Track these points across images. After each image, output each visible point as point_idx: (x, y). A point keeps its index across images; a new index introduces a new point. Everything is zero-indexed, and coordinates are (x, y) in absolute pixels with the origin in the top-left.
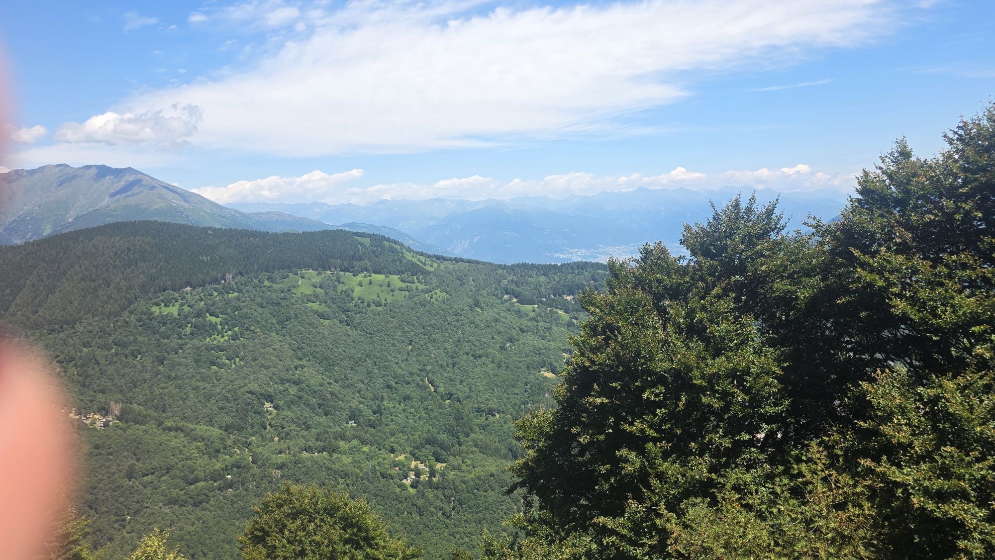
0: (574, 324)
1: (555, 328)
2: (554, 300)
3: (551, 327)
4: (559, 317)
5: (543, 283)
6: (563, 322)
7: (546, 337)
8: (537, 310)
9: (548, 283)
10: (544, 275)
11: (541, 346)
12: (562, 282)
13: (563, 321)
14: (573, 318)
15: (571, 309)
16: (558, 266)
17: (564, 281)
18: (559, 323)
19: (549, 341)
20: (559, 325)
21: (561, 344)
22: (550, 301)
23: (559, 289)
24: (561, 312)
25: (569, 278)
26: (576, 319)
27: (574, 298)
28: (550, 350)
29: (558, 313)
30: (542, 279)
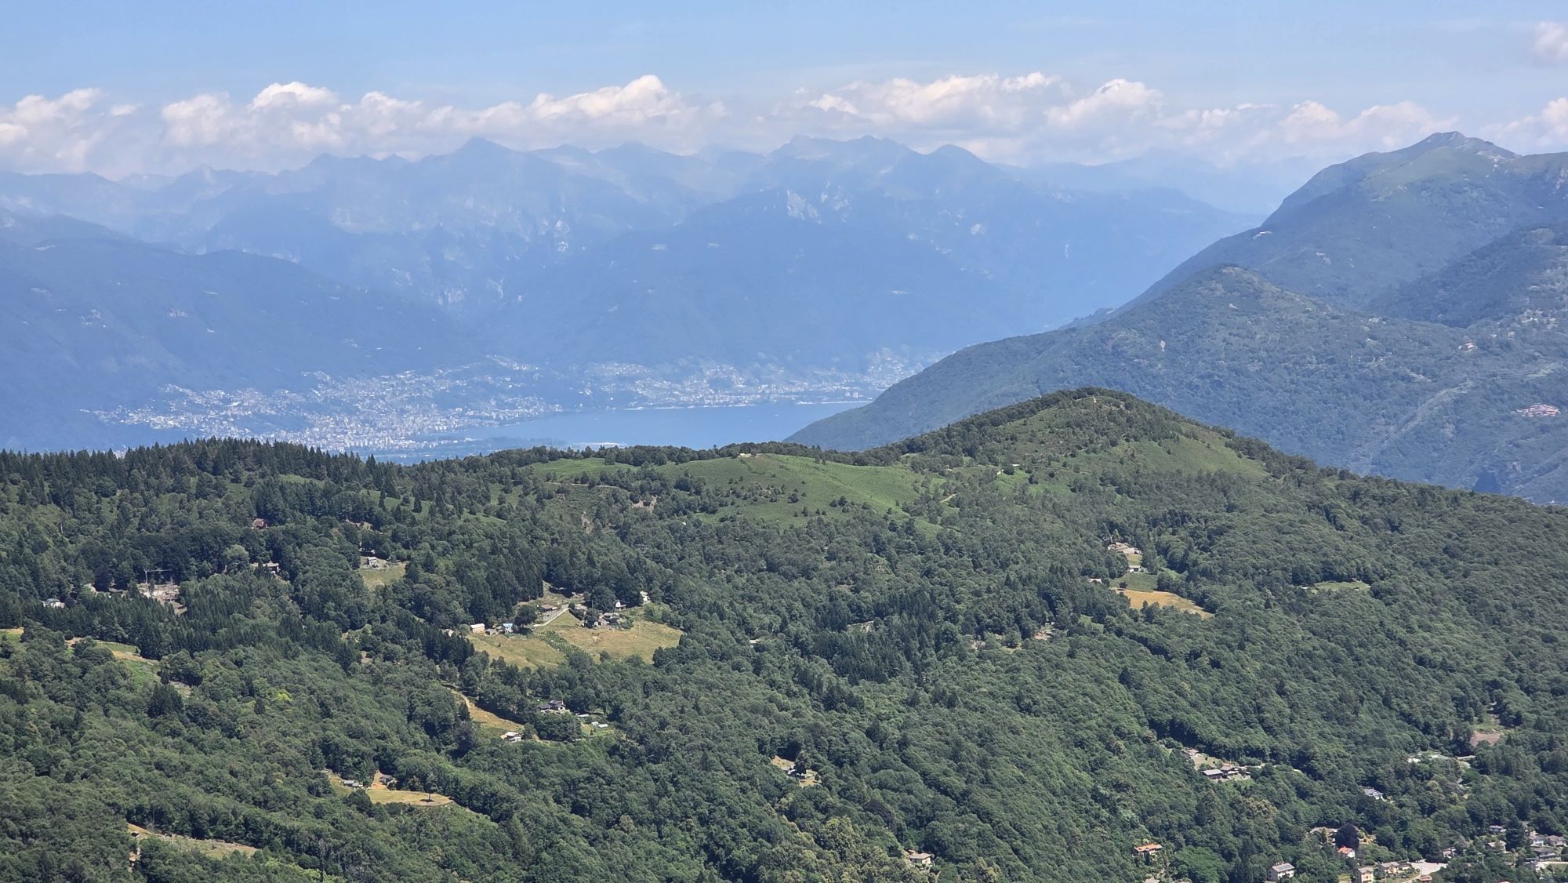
0: (177, 701)
1: (95, 722)
2: (94, 606)
3: (78, 719)
4: (114, 677)
5: (50, 532)
6: (130, 696)
7: (56, 761)
8: (21, 648)
9: (71, 534)
10: (56, 499)
11: (35, 803)
12: (130, 530)
13: (131, 689)
14: (178, 677)
15: (167, 637)
16: (116, 463)
17: (142, 524)
18: (118, 701)
19: (69, 778)
20: (114, 710)
21: (120, 789)
22: (79, 608)
23: (121, 556)
24: (125, 655)
25: (163, 509)
26: (192, 679)
27: (183, 593)
28: (71, 817)
29: (109, 656)
30: (48, 516)
